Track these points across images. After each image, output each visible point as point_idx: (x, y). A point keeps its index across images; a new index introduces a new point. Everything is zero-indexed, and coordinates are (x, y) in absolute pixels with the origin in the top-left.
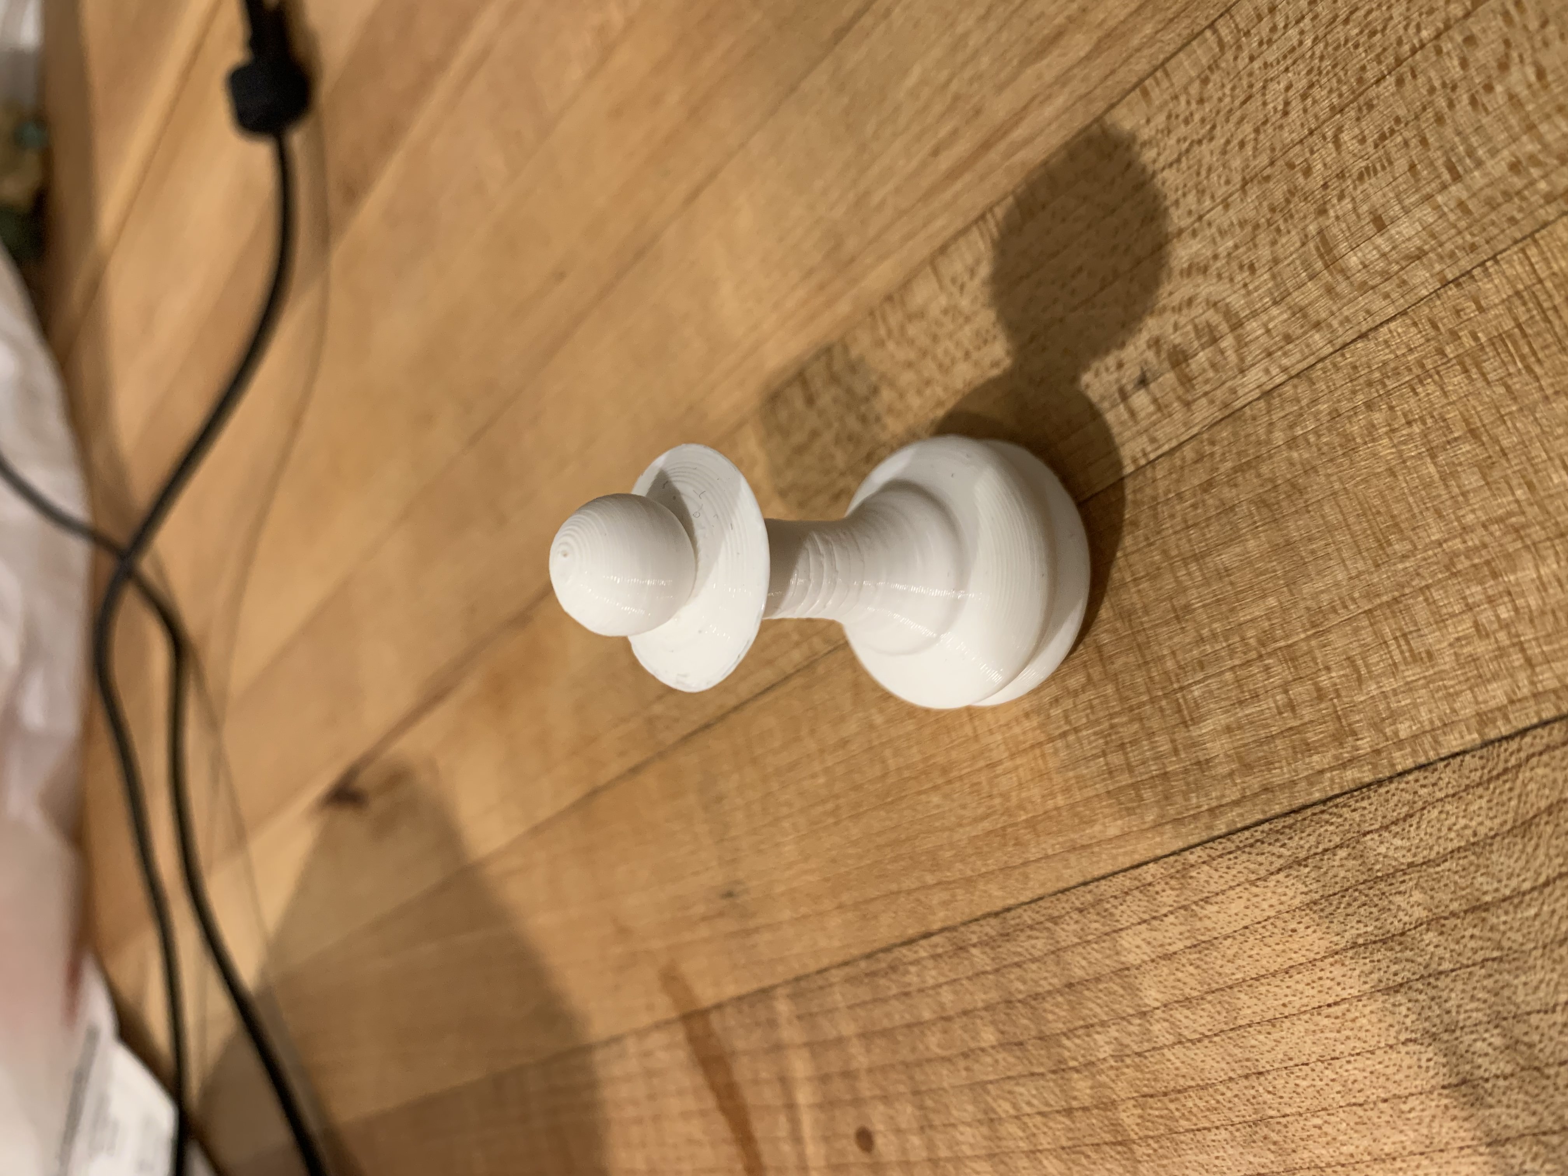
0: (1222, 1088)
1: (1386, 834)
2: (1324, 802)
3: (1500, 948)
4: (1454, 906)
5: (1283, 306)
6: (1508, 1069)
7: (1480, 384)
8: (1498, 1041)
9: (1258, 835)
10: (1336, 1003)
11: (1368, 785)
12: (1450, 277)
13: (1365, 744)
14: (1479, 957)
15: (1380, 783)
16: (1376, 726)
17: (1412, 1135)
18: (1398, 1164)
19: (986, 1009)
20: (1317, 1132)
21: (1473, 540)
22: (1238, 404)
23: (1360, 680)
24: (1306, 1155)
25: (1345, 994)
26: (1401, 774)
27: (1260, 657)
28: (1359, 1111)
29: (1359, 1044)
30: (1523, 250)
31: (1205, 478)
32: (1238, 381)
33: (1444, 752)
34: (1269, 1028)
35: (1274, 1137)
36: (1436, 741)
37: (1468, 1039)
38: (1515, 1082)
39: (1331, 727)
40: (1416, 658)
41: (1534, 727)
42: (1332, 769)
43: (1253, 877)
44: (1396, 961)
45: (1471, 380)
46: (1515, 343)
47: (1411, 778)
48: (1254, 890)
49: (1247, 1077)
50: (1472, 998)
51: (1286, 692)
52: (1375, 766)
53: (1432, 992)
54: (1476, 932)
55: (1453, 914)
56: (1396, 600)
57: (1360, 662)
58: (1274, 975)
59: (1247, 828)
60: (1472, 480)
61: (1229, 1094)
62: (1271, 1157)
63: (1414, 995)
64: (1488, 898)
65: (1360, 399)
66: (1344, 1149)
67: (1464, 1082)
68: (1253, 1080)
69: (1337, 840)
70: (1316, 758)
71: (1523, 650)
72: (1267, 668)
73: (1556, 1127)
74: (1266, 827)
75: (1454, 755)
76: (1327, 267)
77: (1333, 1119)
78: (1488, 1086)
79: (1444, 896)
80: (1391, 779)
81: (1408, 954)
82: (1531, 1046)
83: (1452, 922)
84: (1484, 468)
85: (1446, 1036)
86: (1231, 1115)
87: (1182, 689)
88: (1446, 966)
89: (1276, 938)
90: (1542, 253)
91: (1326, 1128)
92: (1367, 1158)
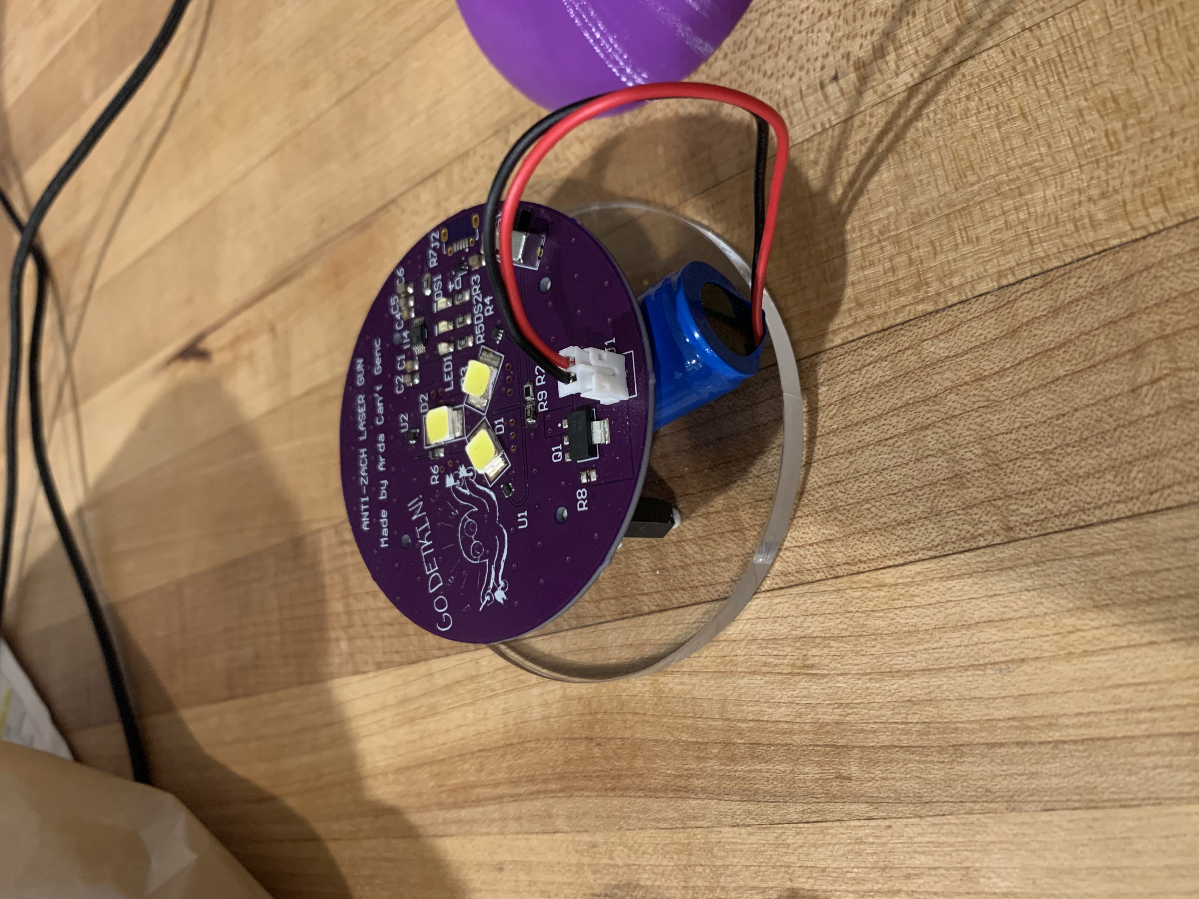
0: (813, 492)
1: (935, 340)
2: (903, 324)
3: (988, 400)
4: (967, 379)
5: (929, 38)
6: (982, 466)
7: (1032, 87)
8: (978, 452)
9: (860, 344)
10: (890, 438)
11: (931, 313)
12: (1027, 26)
13: (932, 291)
14: (975, 406)
15: (937, 312)
16: (940, 280)
17: (921, 508)
18: (911, 525)
20: (866, 512)
21: (1013, 175)
22: (890, 94)
23: (935, 254)
24: (858, 526)
25: (896, 433)
26: (950, 307)
27: (879, 241)
28: (894, 498)
29: (900, 460)
30: (1070, 13)
31: (864, 136)
32: (893, 81)
33: (976, 293)
34: (848, 455)
35: (840, 517)
36: (973, 287)
37: (961, 452)
38: (984, 473)
39: (916, 280)
40: (970, 241)
41: (1027, 278)
42: (911, 304)
43: (852, 369)
44: (930, 411)
45: (1028, 85)
46: (1056, 66)
47: (955, 308)
48: (852, 376)
49: (830, 485)
50: (969, 429)
51: (891, 261)
52: (936, 302)
53: (947, 427)
54: (976, 392)
55: (966, 383)
56: (964, 209)
57: (937, 244)
58: (856, 424)
59: (853, 341)
60: (1017, 142)
61: (817, 496)
62: (837, 529)
63: (936, 430)
64: (986, 373)
65: (964, 93)
66: (882, 520)
67: (956, 475)
68: (833, 487)
69: (907, 345)
70: (902, 299)
71: (1029, 236)
72: (882, 248)
73: (1002, 496)
74: (866, 339)
75: (981, 295)
76: (959, 15)
77: (878, 504)
78: (969, 477)
79: (963, 374)
80: (944, 309)
81: (937, 407)
82: (995, 453)
83: (965, 387)
84: (1026, 135)
85: (950, 451)
86: (817, 508)
88: (957, 412)
89: (861, 403)
90: (1079, 15)
91: (873, 509)
92: (894, 523)
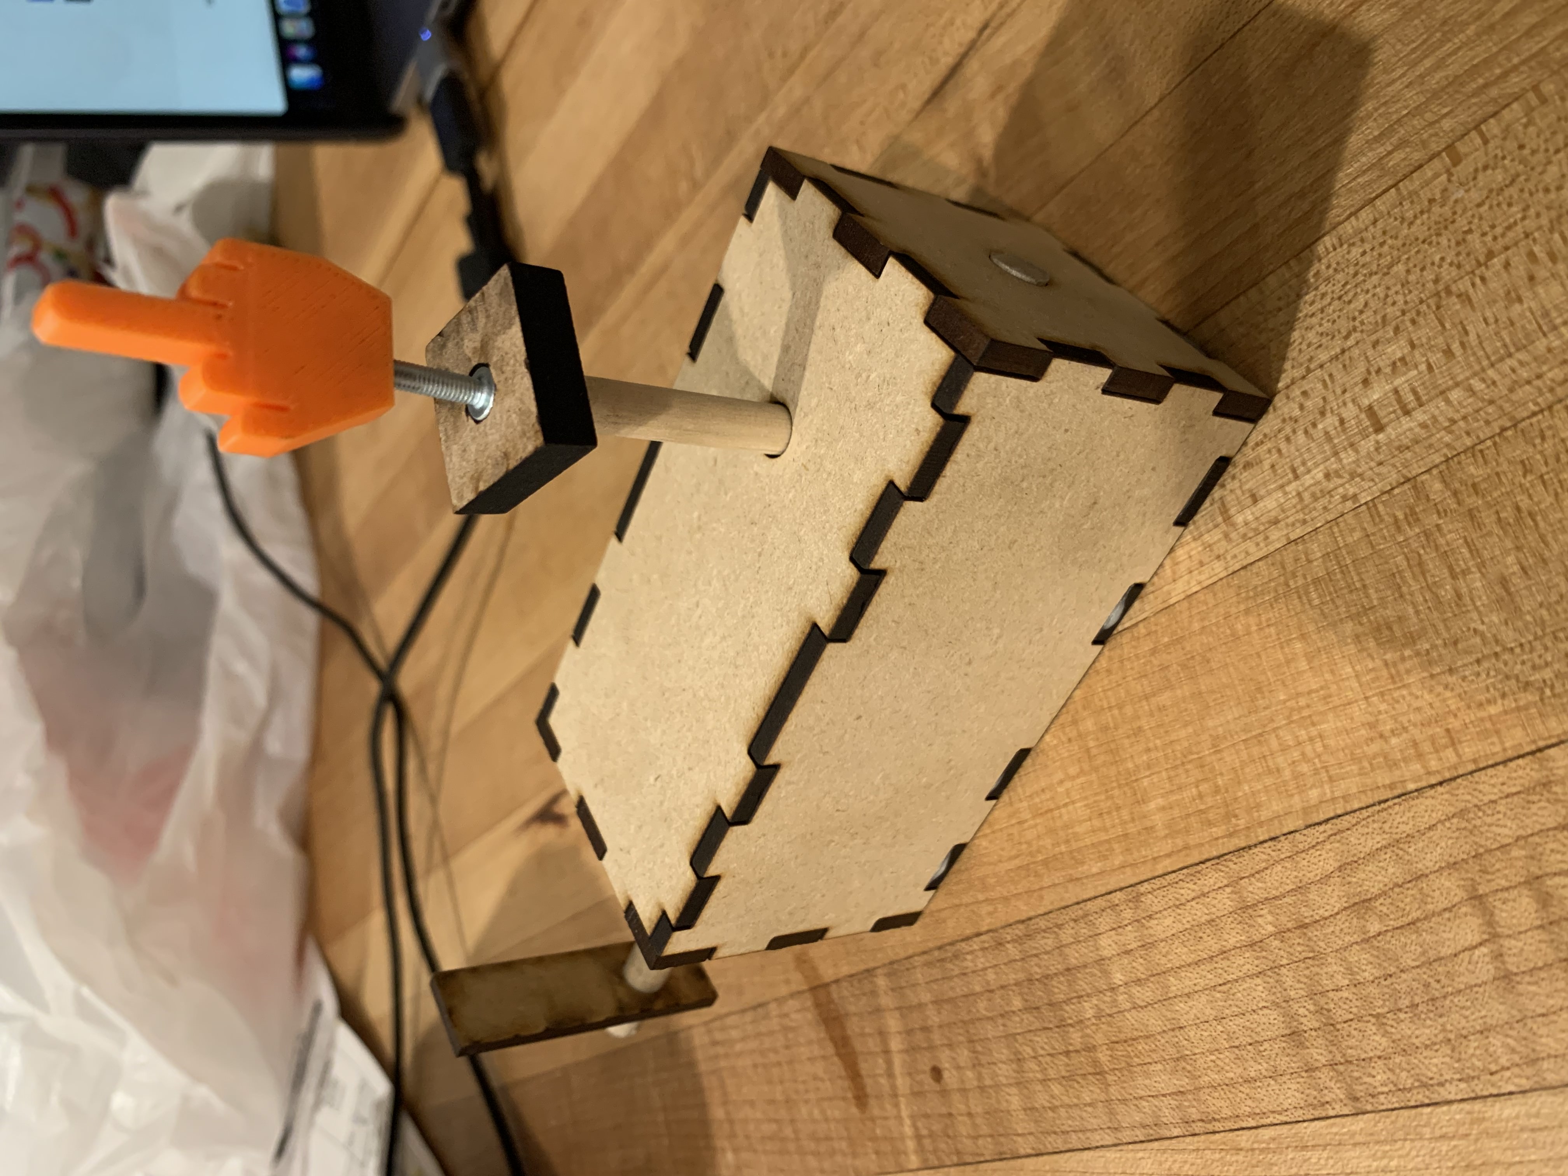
0: (1159, 1037)
1: (1252, 879)
2: (1218, 857)
3: (1313, 951)
4: (1290, 925)
5: (1199, 542)
6: (1317, 1025)
7: (1307, 606)
8: (1312, 1008)
9: (1181, 877)
10: (1224, 984)
11: (1243, 849)
12: (1292, 538)
13: (1242, 823)
14: (1301, 957)
15: (1250, 847)
16: (1249, 810)
17: (1265, 1065)
18: (1258, 1084)
19: (1016, 985)
20: (1212, 1064)
21: (1302, 702)
22: (1172, 601)
23: (1239, 783)
24: (1206, 1079)
25: (1229, 978)
26: (1262, 843)
27: (1183, 764)
28: (1236, 1051)
29: (1235, 1009)
30: (1330, 528)
31: (1152, 646)
32: (1172, 586)
33: (1285, 831)
34: (1186, 999)
35: (1189, 1068)
36: (1281, 824)
37: (1296, 1006)
38: (1320, 1033)
39: (1222, 811)
40: (1270, 772)
41: (1332, 818)
42: (1223, 837)
43: (1178, 903)
44: (1257, 958)
45: (1303, 604)
46: (1326, 585)
47: (1266, 845)
48: (1179, 911)
49: (1173, 1030)
50: (1299, 982)
51: (1197, 787)
52: (1247, 836)
53: (1277, 978)
54: (1301, 941)
55: (1289, 930)
56: (1261, 735)
57: (1240, 772)
58: (1189, 965)
59: (1174, 872)
60: (1303, 665)
61: (1163, 1041)
62: (1187, 1080)
63: (1268, 979)
64: (1307, 921)
65: (1242, 607)
66: (1228, 1075)
67: (1293, 1033)
68: (1177, 1033)
69: (1225, 882)
70: (1214, 830)
71: (1327, 771)
72: (1187, 771)
73: (1342, 1060)
74: (1185, 871)
75: (1290, 833)
76: (1225, 521)
77: (1221, 1056)
78: (1306, 1035)
79: (1283, 919)
80: (1255, 846)
81: (1264, 954)
82: (1329, 1011)
83: (1289, 934)
84: (1309, 658)
85: (1284, 1004)
86: (1163, 1054)
87: (1137, 780)
88: (1285, 962)
89: (1192, 942)
90: (1340, 531)
91: (1219, 1062)
92: (1240, 1080)
